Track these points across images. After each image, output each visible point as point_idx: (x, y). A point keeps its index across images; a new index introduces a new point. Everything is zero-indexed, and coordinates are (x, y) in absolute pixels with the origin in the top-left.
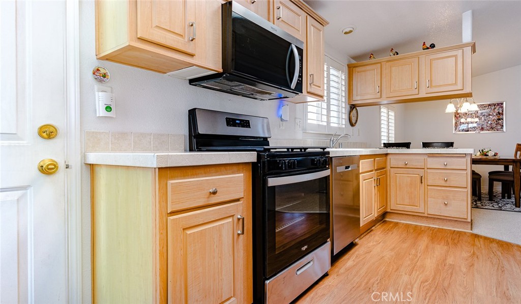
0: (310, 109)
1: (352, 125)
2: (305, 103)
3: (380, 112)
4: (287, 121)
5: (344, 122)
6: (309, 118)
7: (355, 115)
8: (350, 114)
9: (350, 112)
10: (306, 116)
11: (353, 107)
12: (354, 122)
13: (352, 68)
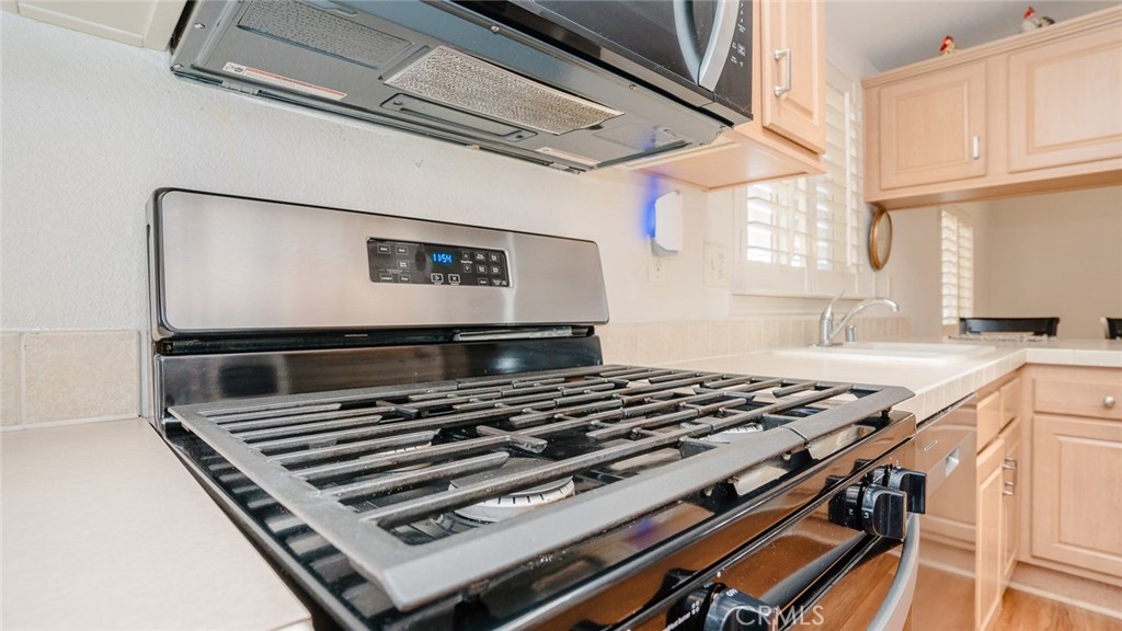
0: (755, 210)
1: (876, 265)
2: (737, 190)
3: (939, 229)
4: (676, 252)
5: (854, 256)
6: (750, 244)
7: (885, 237)
8: (869, 233)
9: (872, 225)
10: (743, 234)
11: (879, 210)
12: (880, 255)
13: (875, 91)
